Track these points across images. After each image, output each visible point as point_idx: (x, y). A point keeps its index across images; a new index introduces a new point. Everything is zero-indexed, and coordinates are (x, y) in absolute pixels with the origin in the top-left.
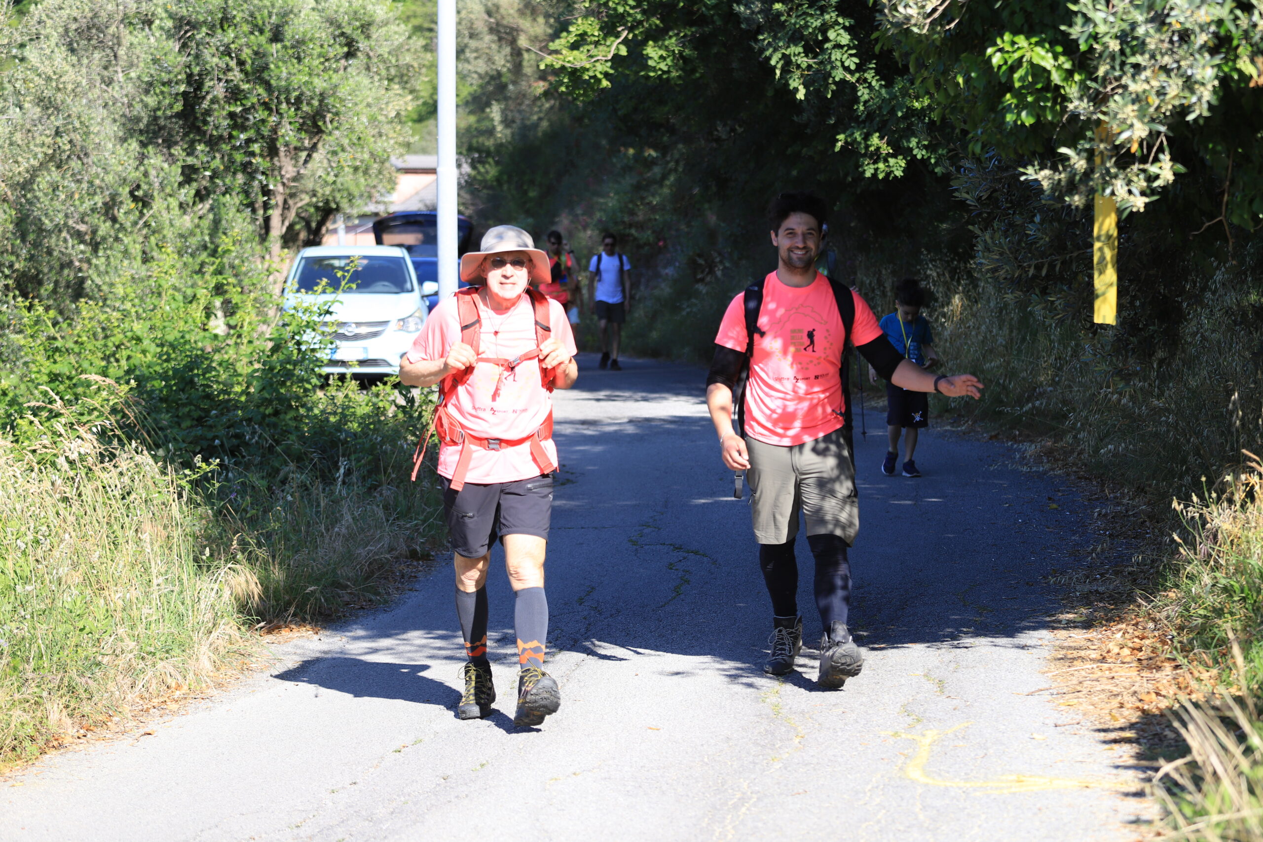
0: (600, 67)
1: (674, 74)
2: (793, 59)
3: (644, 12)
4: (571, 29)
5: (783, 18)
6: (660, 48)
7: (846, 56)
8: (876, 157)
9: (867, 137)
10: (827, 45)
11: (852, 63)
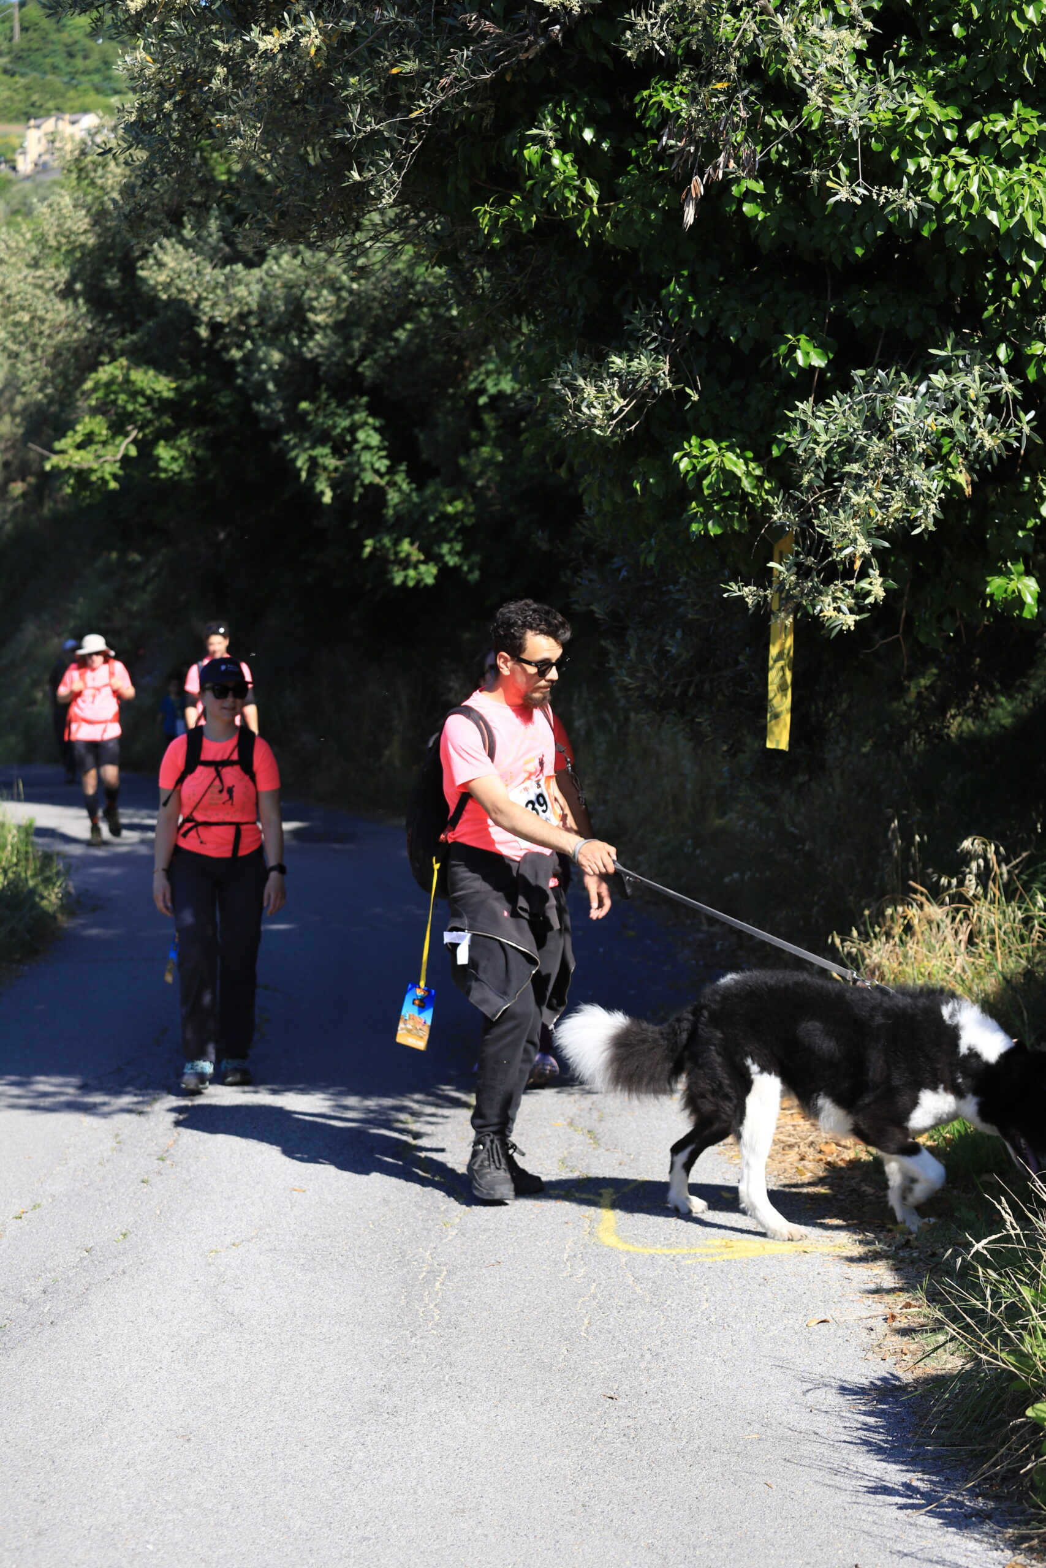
0: (108, 468)
1: (186, 475)
2: (321, 461)
3: (154, 410)
4: (79, 428)
5: (310, 418)
6: (172, 447)
7: (375, 458)
8: (405, 563)
9: (397, 542)
10: (357, 447)
11: (382, 465)
